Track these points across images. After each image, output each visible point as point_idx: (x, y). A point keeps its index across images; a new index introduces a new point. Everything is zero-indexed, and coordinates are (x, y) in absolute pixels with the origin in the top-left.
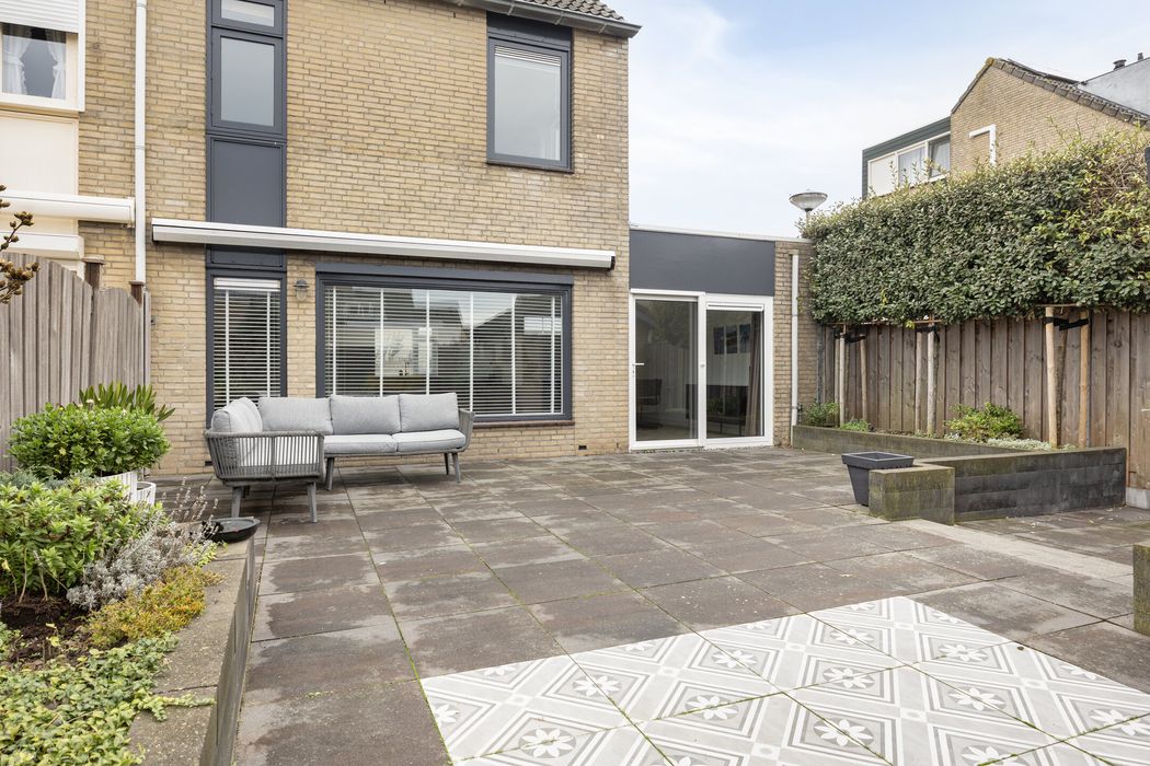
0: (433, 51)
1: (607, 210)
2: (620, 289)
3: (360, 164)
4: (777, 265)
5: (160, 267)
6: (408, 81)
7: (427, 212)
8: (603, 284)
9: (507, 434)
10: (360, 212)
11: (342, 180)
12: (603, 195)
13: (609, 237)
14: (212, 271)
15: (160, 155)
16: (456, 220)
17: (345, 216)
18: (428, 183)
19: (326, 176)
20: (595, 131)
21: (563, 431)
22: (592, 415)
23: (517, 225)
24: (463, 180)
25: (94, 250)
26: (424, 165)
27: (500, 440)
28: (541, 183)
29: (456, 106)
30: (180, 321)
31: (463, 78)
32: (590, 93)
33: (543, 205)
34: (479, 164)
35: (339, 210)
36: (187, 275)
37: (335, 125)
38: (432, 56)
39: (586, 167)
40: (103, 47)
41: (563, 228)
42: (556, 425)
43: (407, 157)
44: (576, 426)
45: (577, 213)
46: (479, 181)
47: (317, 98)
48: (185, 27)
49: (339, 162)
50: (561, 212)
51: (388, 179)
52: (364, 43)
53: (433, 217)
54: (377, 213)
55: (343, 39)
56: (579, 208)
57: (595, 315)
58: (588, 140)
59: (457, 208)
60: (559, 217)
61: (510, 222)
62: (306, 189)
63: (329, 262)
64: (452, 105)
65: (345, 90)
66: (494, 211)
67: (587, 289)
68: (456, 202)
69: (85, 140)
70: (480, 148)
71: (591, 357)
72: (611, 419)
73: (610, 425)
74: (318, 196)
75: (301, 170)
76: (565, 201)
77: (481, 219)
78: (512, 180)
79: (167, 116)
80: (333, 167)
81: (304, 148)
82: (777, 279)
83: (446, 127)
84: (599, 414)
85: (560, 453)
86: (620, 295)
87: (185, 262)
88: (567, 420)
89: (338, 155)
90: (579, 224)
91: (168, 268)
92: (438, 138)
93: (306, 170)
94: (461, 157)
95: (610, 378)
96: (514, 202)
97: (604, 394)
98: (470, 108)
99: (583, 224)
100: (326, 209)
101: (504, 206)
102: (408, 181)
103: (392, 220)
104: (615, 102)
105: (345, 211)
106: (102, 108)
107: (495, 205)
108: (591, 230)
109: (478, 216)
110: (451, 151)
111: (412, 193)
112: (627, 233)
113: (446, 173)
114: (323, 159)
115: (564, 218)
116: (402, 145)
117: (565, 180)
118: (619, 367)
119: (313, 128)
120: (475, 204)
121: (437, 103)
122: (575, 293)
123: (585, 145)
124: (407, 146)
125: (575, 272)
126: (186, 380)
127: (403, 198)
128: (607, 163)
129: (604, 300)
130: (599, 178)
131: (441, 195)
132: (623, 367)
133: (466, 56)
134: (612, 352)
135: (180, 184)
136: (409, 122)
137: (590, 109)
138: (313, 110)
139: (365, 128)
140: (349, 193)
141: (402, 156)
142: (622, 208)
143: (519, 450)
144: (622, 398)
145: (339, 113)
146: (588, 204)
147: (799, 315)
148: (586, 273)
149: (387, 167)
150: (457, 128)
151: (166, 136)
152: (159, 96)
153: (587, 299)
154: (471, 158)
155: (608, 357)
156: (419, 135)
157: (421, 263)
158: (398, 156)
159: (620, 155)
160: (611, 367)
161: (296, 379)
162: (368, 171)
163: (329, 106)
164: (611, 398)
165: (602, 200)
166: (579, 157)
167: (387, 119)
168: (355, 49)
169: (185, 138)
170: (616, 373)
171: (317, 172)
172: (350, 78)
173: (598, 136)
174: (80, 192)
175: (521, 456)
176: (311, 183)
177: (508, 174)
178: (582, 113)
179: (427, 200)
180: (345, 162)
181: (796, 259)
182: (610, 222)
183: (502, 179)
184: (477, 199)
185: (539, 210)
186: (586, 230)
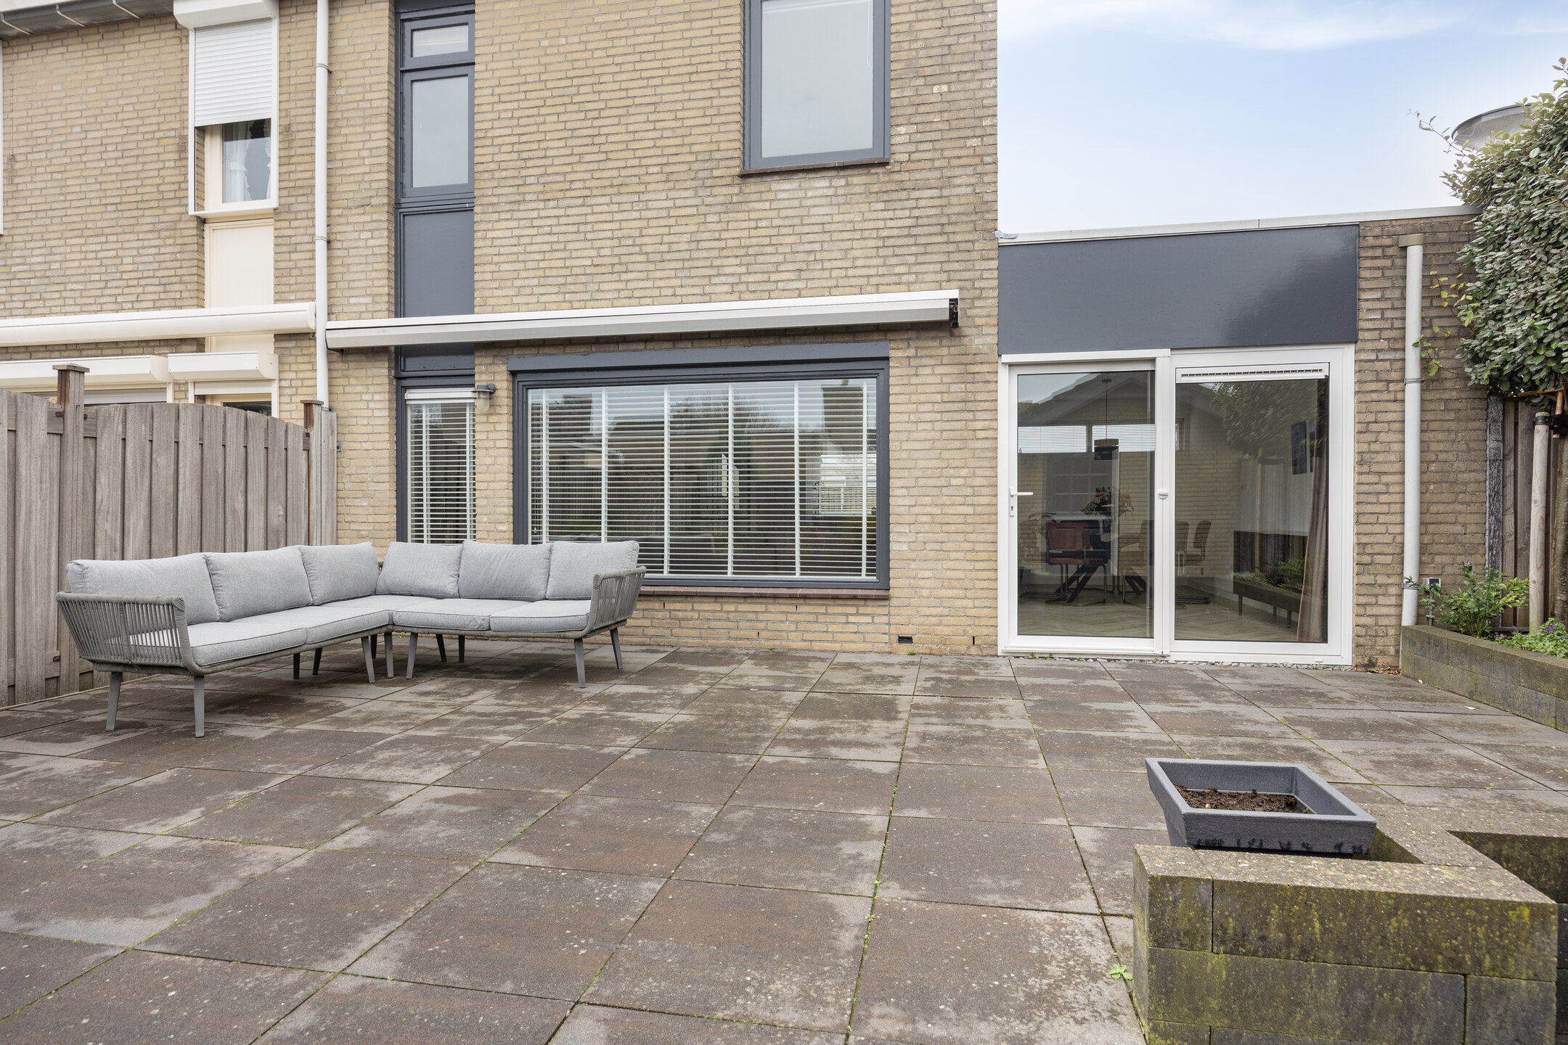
0: (660, 20)
1: (953, 218)
2: (978, 359)
3: (561, 212)
4: (1364, 274)
5: (344, 381)
6: (624, 76)
7: (651, 267)
8: (945, 351)
9: (771, 608)
10: (562, 280)
11: (538, 239)
12: (946, 192)
13: (956, 266)
14: (401, 382)
15: (345, 245)
16: (694, 272)
17: (542, 290)
18: (653, 223)
19: (519, 237)
20: (930, 80)
21: (869, 610)
22: (922, 583)
23: (790, 267)
24: (703, 209)
25: (287, 367)
26: (646, 197)
27: (761, 617)
28: (831, 192)
29: (693, 96)
30: (364, 445)
31: (703, 50)
32: (920, 16)
33: (833, 227)
34: (728, 180)
35: (535, 281)
36: (372, 389)
37: (530, 163)
38: (658, 29)
39: (912, 148)
40: (294, 128)
41: (870, 262)
42: (854, 598)
43: (624, 189)
44: (894, 602)
45: (895, 232)
46: (728, 206)
47: (508, 131)
48: (369, 80)
49: (535, 214)
50: (866, 234)
51: (597, 227)
52: (566, 37)
53: (659, 274)
54: (583, 279)
55: (539, 40)
56: (900, 223)
57: (928, 407)
58: (917, 100)
59: (695, 255)
60: (862, 243)
61: (778, 264)
62: (496, 259)
63: (524, 356)
64: (686, 96)
65: (543, 111)
66: (751, 251)
67: (914, 362)
68: (694, 246)
69: (280, 241)
70: (730, 154)
71: (922, 482)
72: (961, 593)
73: (958, 603)
74: (510, 267)
75: (490, 234)
76: (874, 215)
77: (731, 266)
78: (781, 195)
79: (351, 195)
80: (528, 223)
81: (493, 204)
82: (1364, 305)
83: (679, 132)
84: (938, 583)
85: (862, 646)
86: (977, 368)
87: (369, 373)
88: (880, 593)
89: (534, 205)
90: (899, 251)
91: (353, 381)
92: (667, 151)
93: (495, 234)
94: (701, 174)
95: (961, 519)
96: (783, 231)
97: (945, 547)
98: (714, 93)
99: (905, 251)
100: (518, 283)
101: (766, 241)
102: (624, 225)
103: (603, 287)
104: (970, 19)
105: (542, 281)
106: (292, 200)
107: (754, 241)
108: (921, 259)
109: (726, 262)
110: (685, 167)
111: (630, 242)
112: (994, 254)
113: (678, 203)
114: (516, 215)
115: (871, 243)
116: (615, 173)
117: (873, 179)
118: (976, 500)
119: (504, 174)
120: (722, 244)
121: (665, 98)
122: (892, 372)
123: (910, 110)
124: (624, 173)
125: (890, 336)
126: (371, 518)
127: (617, 251)
128: (954, 134)
129: (946, 379)
130: (937, 164)
131: (672, 239)
132: (983, 500)
133: (707, 14)
134: (964, 472)
135: (363, 276)
136: (625, 137)
137: (919, 44)
138: (504, 149)
139: (568, 160)
140: (548, 256)
141: (615, 190)
142: (984, 210)
143: (792, 636)
144: (985, 556)
145: (535, 146)
146: (916, 212)
147: (1427, 383)
148: (912, 334)
149: (597, 209)
150: (695, 131)
151: (351, 219)
152: (343, 172)
153: (914, 380)
154: (716, 173)
155: (954, 482)
156: (639, 153)
157: (641, 346)
158: (609, 191)
159: (979, 113)
160: (961, 500)
162: (571, 220)
163: (524, 139)
164: (960, 555)
165: (944, 202)
166: (901, 133)
167: (597, 140)
168: (555, 50)
169: (367, 218)
170: (970, 510)
171: (508, 233)
172: (548, 93)
173: (936, 89)
174: (276, 301)
175: (795, 645)
176: (503, 250)
177: (775, 186)
178: (903, 55)
179: (649, 249)
180: (543, 213)
181: (1415, 255)
182: (959, 238)
183: (764, 196)
184: (724, 235)
185: (827, 237)
186: (911, 259)
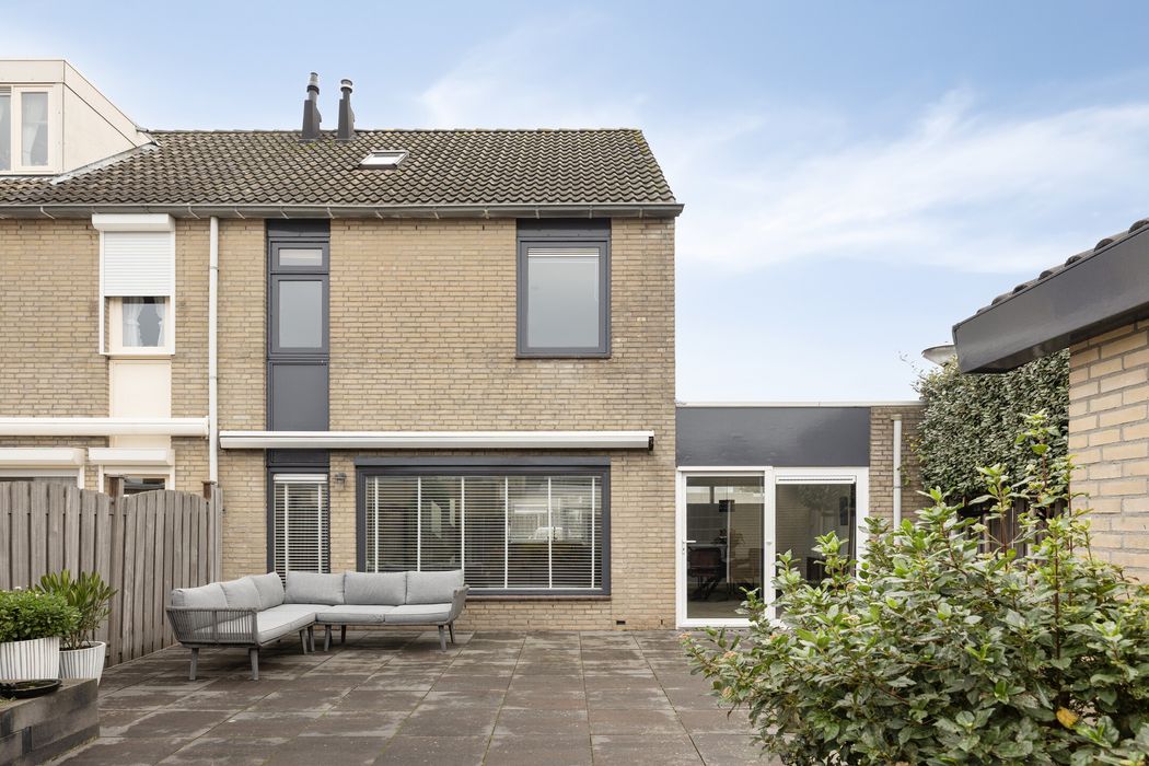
0: (462, 263)
1: (649, 391)
2: (664, 468)
3: (394, 371)
4: (873, 432)
5: (229, 468)
6: (438, 294)
7: (457, 407)
8: (644, 463)
9: (537, 607)
10: (394, 412)
11: (377, 387)
12: (645, 376)
13: (650, 417)
14: (271, 469)
15: (230, 381)
16: (486, 412)
17: (380, 417)
18: (457, 382)
19: (363, 384)
20: (635, 314)
21: (599, 607)
22: (630, 591)
23: (549, 412)
24: (491, 376)
25: (182, 458)
26: (453, 366)
27: (530, 612)
28: (574, 371)
29: (485, 309)
30: (245, 509)
31: (493, 283)
32: (629, 278)
33: (575, 391)
34: (509, 360)
35: (375, 412)
36: (250, 474)
37: (371, 340)
38: (461, 268)
39: (624, 350)
40: (188, 304)
41: (599, 412)
42: (590, 600)
43: (437, 361)
44: (613, 602)
45: (614, 396)
46: (508, 375)
47: (355, 320)
48: (249, 279)
49: (375, 371)
50: (597, 396)
51: (419, 381)
52: (397, 266)
53: (462, 412)
54: (409, 412)
55: (378, 266)
56: (617, 391)
57: (635, 494)
58: (627, 324)
59: (486, 402)
60: (594, 401)
61: (541, 410)
62: (346, 397)
63: (366, 457)
64: (480, 309)
65: (380, 309)
66: (523, 402)
67: (627, 469)
68: (485, 397)
69: (176, 376)
70: (509, 345)
71: (631, 535)
72: (654, 596)
73: (653, 602)
74: (356, 402)
75: (341, 382)
76: (601, 386)
77: (510, 409)
78: (543, 371)
79: (234, 350)
80: (370, 376)
81: (344, 363)
82: (873, 448)
83: (475, 330)
84: (641, 591)
85: (594, 627)
86: (664, 473)
87: (249, 463)
88: (605, 596)
89: (374, 366)
90: (616, 407)
91: (235, 468)
92: (467, 340)
93: (346, 382)
94: (490, 355)
95: (654, 556)
96: (544, 391)
97: (645, 571)
98: (499, 309)
99: (620, 407)
100: (363, 412)
101: (534, 396)
102: (438, 381)
103: (423, 417)
104: (659, 283)
105: (380, 412)
106: (187, 350)
107: (525, 396)
108: (630, 412)
109: (506, 407)
110: (480, 351)
111: (442, 392)
112: (674, 412)
113: (475, 371)
114: (361, 371)
115: (600, 402)
116: (432, 351)
117: (601, 366)
118: (663, 545)
119: (352, 345)
120: (505, 397)
121: (466, 309)
122: (612, 474)
123: (623, 329)
124: (437, 351)
125: (612, 454)
126: (249, 556)
127: (433, 397)
128: (650, 345)
129: (645, 479)
130: (640, 360)
131: (470, 392)
132: (667, 545)
133: (494, 263)
134: (656, 530)
135: (244, 402)
136: (439, 330)
137: (629, 294)
138: (352, 330)
139: (399, 340)
140: (384, 397)
141: (432, 361)
142: (668, 388)
143: (550, 622)
144: (669, 575)
145: (375, 330)
146: (627, 386)
147: (904, 488)
148: (625, 453)
149: (418, 371)
150: (486, 330)
151: (234, 366)
152: (228, 335)
153: (626, 479)
154: (500, 355)
155: (650, 535)
156: (448, 340)
157: (450, 454)
158: (428, 361)
159: (664, 334)
160: (654, 545)
161: (337, 556)
162: (400, 376)
163: (366, 325)
164: (654, 575)
165: (644, 381)
166: (617, 342)
167: (419, 330)
168: (389, 273)
169: (248, 366)
170: (660, 551)
171: (355, 382)
172: (384, 299)
173: (639, 319)
174: (173, 415)
175: (552, 628)
176: (351, 392)
177: (538, 366)
178: (619, 299)
179: (455, 397)
180: (380, 371)
181: (898, 425)
182: (653, 402)
183: (532, 371)
184: (506, 391)
185: (572, 397)
186: (624, 412)
